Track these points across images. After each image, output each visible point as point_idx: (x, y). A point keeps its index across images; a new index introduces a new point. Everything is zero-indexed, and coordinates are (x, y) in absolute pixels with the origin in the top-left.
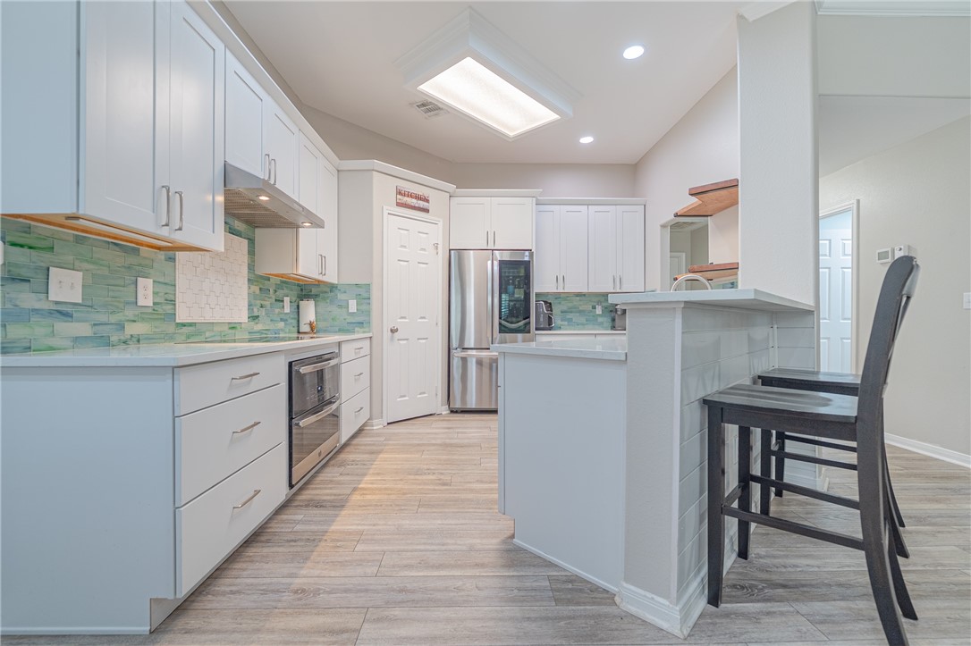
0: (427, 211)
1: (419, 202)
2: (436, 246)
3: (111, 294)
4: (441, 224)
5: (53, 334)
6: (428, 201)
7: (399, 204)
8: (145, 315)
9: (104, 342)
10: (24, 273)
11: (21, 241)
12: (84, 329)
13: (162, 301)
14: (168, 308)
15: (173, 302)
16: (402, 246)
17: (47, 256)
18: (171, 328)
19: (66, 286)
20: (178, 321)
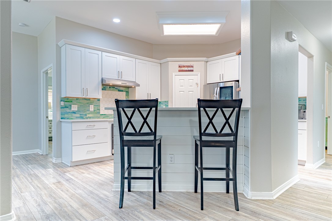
0: (193, 71)
1: (188, 68)
2: (197, 84)
3: (84, 109)
4: (199, 75)
5: (72, 116)
6: (193, 67)
7: (179, 71)
8: (91, 113)
9: (82, 118)
10: (67, 106)
11: (67, 101)
12: (78, 115)
13: (96, 109)
14: (98, 111)
15: (99, 110)
16: (181, 86)
17: (71, 103)
18: (99, 115)
19: (74, 108)
20: (100, 114)
